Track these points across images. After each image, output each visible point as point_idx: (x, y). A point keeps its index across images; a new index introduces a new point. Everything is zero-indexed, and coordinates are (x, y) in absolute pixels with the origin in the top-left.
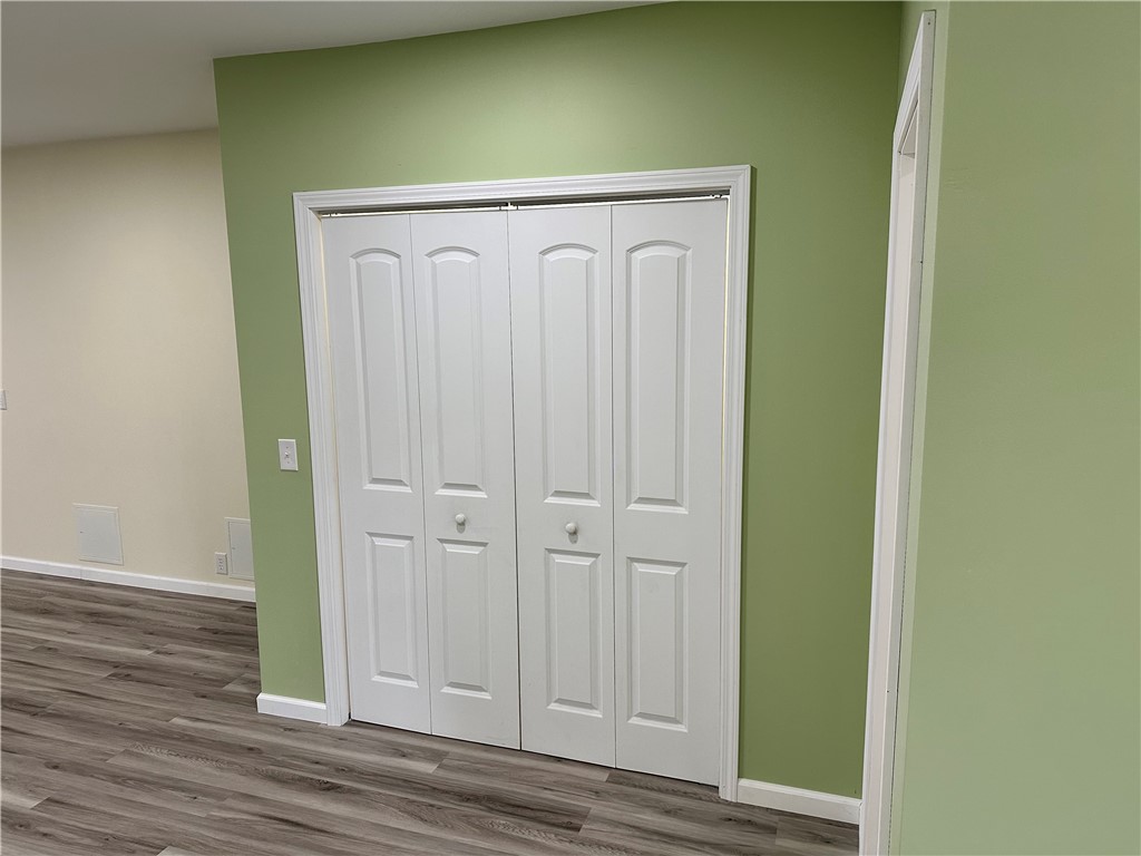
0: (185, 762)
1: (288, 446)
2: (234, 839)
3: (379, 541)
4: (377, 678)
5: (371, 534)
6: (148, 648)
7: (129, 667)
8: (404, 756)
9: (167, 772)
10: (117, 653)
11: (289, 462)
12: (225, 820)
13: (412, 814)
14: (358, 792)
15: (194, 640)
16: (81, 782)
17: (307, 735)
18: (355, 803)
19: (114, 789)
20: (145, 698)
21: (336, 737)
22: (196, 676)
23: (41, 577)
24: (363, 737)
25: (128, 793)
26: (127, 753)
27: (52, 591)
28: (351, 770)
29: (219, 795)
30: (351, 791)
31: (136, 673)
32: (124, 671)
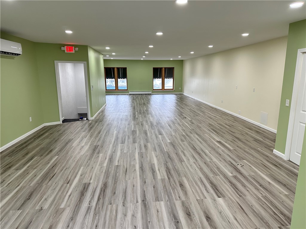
0: (255, 153)
1: (288, 101)
2: (255, 163)
3: (301, 124)
4: (296, 153)
5: (300, 122)
6: (262, 139)
7: (257, 140)
8: (294, 168)
9: (252, 153)
10: (256, 137)
11: (287, 105)
12: (255, 161)
13: (287, 175)
14: (280, 168)
15: (271, 140)
16: (239, 149)
17: (279, 159)
18: (278, 169)
19: (243, 152)
20: (256, 144)
21: (284, 161)
22: (267, 145)
23: (253, 124)
24: (289, 163)
25: (245, 153)
26: (248, 149)
27: (253, 126)
28: (282, 165)
29: (257, 158)
30: (279, 167)
31: (257, 141)
32: (256, 140)
